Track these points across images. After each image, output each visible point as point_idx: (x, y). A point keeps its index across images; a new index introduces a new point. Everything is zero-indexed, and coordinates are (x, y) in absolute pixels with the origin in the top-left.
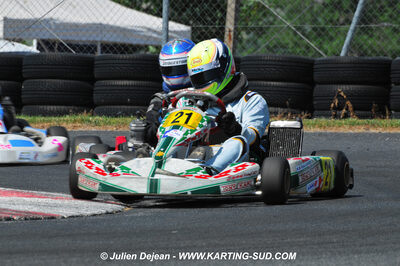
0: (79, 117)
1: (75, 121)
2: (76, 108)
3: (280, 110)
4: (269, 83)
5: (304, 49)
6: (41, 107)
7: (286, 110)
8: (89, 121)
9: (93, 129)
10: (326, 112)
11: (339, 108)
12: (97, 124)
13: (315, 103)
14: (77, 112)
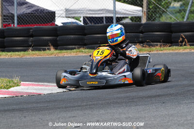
0: (79, 50)
1: (77, 52)
2: (79, 46)
3: (159, 44)
4: (155, 33)
5: (169, 19)
6: (65, 46)
7: (161, 44)
8: (83, 52)
9: (83, 55)
10: (177, 44)
11: (182, 42)
12: (85, 53)
13: (173, 40)
14: (79, 48)
